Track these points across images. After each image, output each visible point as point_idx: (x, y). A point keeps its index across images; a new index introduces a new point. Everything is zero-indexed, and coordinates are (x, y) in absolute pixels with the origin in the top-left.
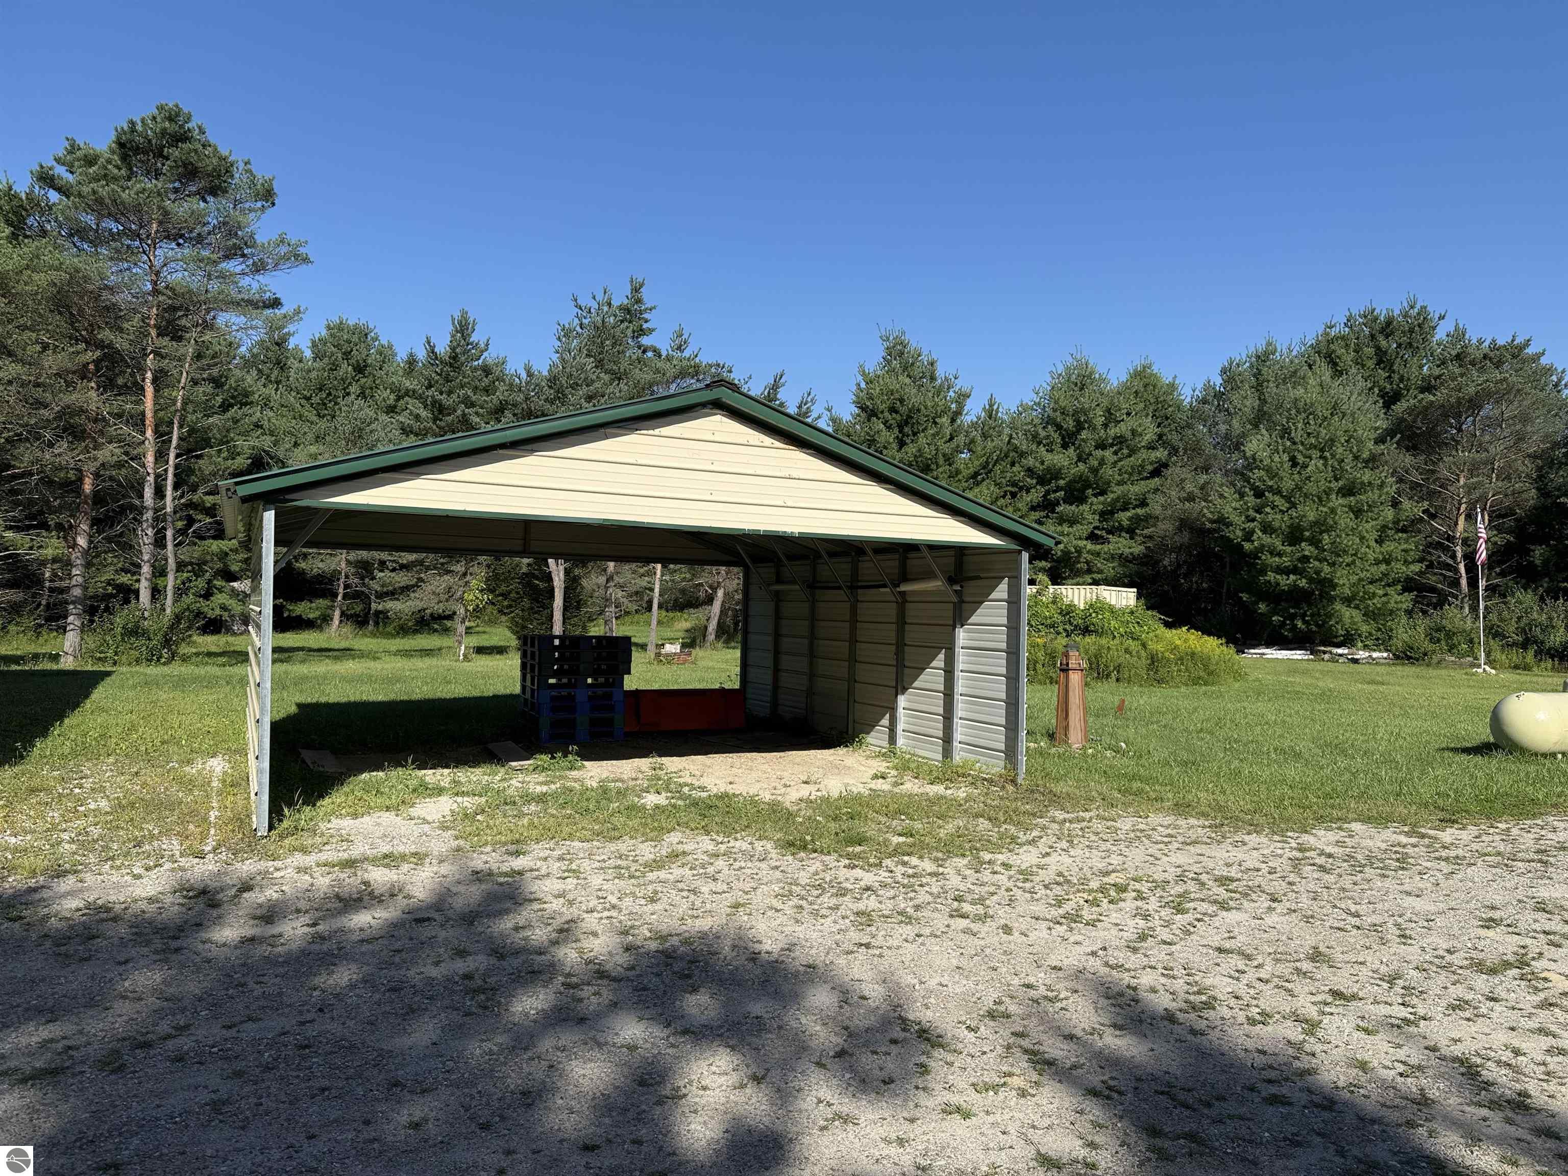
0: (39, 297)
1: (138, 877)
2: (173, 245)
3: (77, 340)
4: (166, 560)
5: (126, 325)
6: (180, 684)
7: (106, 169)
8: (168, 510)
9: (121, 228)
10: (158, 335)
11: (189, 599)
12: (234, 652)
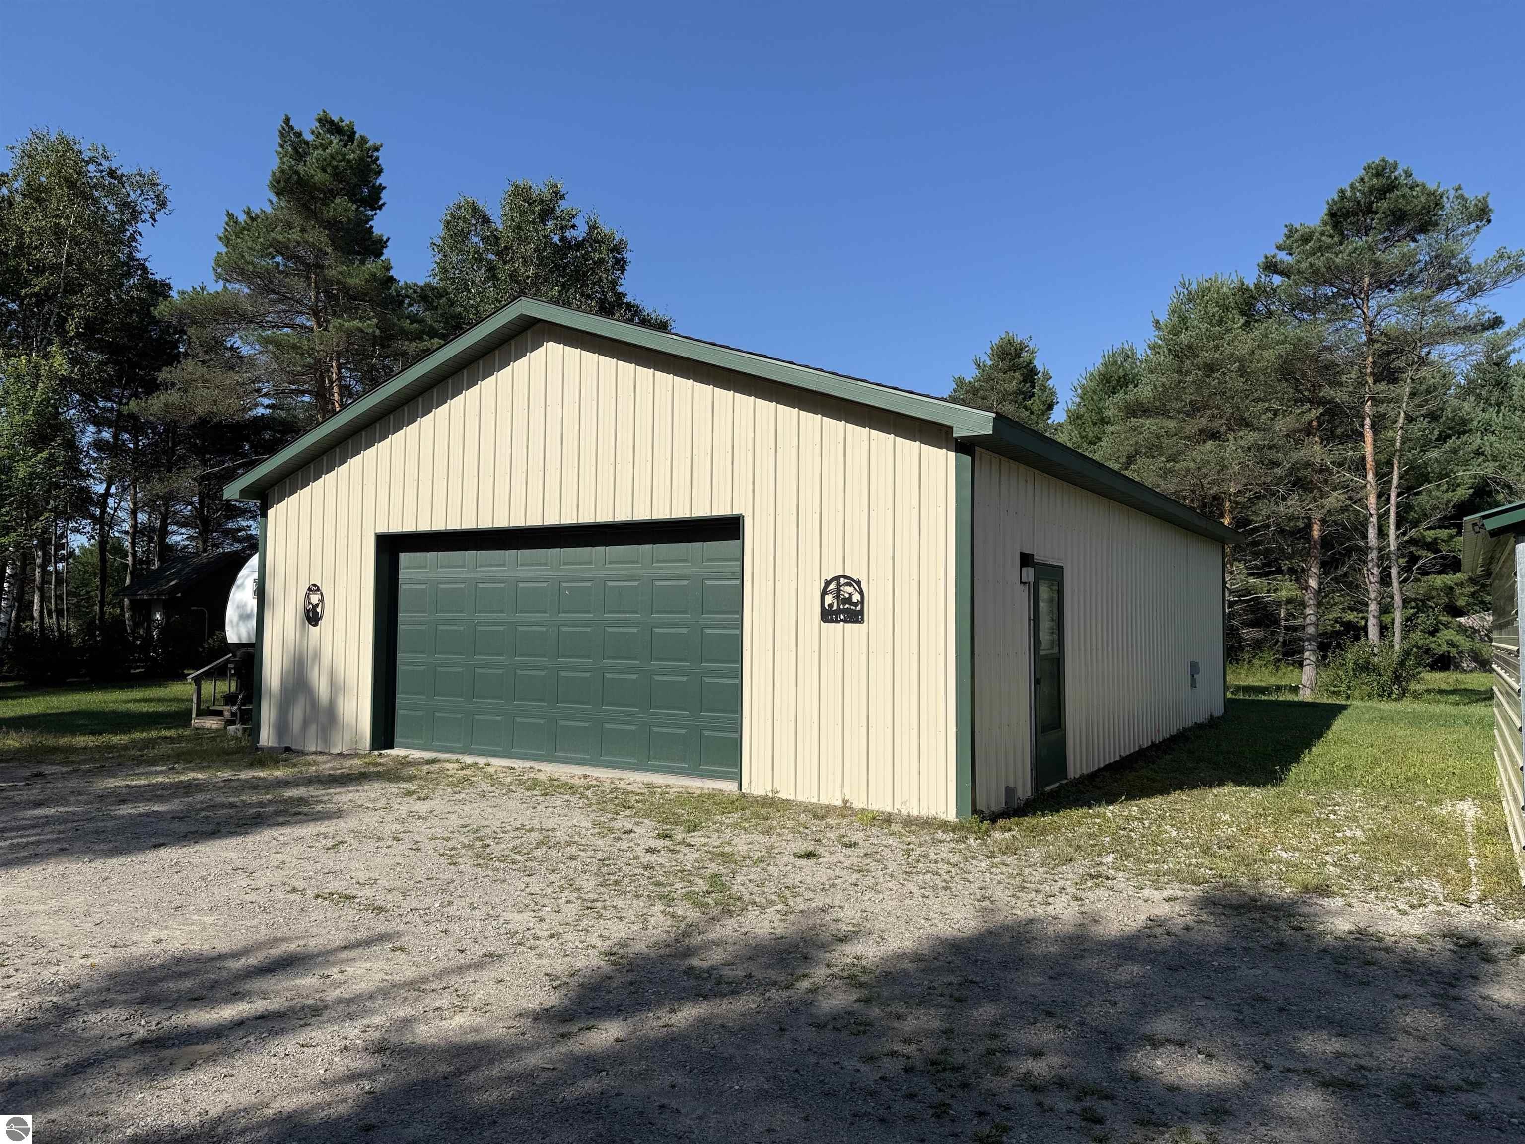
0: (1269, 371)
1: (1404, 913)
2: (1385, 293)
3: (1302, 401)
4: (1392, 598)
5: (1344, 378)
6: (1416, 720)
7: (1321, 241)
8: (1392, 548)
9: (1335, 290)
10: (1374, 383)
11: (1417, 636)
12: (1466, 690)
